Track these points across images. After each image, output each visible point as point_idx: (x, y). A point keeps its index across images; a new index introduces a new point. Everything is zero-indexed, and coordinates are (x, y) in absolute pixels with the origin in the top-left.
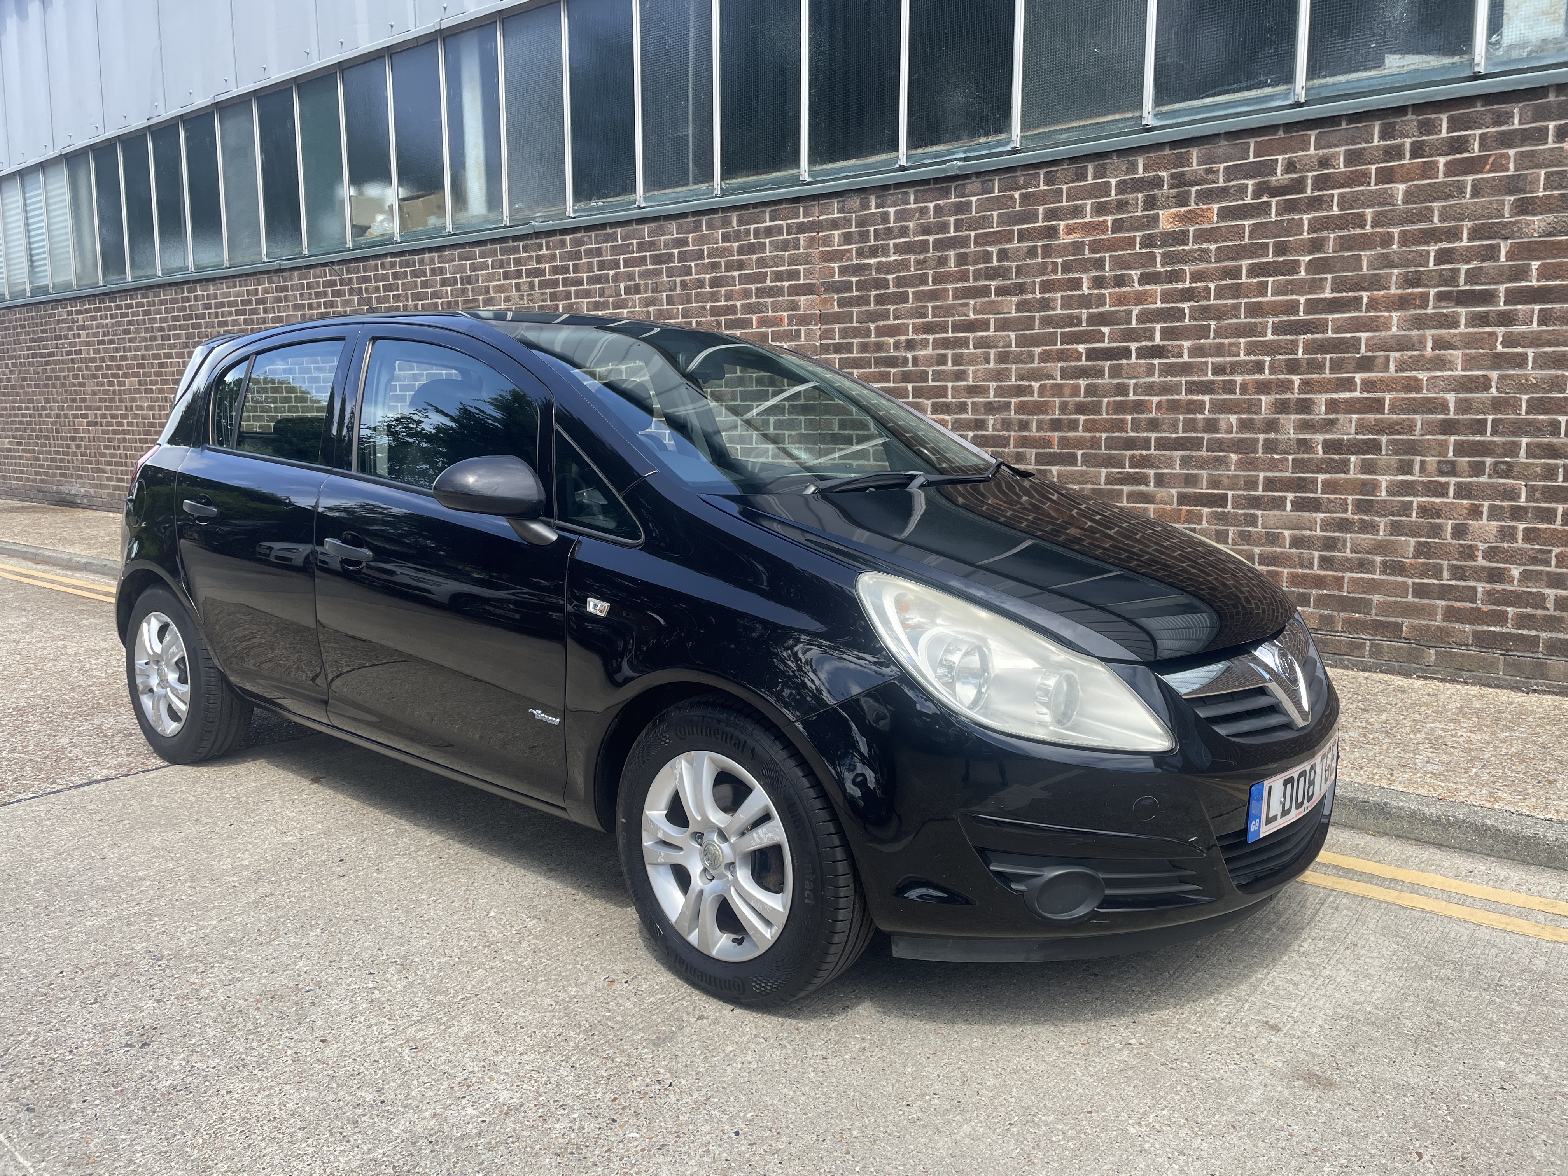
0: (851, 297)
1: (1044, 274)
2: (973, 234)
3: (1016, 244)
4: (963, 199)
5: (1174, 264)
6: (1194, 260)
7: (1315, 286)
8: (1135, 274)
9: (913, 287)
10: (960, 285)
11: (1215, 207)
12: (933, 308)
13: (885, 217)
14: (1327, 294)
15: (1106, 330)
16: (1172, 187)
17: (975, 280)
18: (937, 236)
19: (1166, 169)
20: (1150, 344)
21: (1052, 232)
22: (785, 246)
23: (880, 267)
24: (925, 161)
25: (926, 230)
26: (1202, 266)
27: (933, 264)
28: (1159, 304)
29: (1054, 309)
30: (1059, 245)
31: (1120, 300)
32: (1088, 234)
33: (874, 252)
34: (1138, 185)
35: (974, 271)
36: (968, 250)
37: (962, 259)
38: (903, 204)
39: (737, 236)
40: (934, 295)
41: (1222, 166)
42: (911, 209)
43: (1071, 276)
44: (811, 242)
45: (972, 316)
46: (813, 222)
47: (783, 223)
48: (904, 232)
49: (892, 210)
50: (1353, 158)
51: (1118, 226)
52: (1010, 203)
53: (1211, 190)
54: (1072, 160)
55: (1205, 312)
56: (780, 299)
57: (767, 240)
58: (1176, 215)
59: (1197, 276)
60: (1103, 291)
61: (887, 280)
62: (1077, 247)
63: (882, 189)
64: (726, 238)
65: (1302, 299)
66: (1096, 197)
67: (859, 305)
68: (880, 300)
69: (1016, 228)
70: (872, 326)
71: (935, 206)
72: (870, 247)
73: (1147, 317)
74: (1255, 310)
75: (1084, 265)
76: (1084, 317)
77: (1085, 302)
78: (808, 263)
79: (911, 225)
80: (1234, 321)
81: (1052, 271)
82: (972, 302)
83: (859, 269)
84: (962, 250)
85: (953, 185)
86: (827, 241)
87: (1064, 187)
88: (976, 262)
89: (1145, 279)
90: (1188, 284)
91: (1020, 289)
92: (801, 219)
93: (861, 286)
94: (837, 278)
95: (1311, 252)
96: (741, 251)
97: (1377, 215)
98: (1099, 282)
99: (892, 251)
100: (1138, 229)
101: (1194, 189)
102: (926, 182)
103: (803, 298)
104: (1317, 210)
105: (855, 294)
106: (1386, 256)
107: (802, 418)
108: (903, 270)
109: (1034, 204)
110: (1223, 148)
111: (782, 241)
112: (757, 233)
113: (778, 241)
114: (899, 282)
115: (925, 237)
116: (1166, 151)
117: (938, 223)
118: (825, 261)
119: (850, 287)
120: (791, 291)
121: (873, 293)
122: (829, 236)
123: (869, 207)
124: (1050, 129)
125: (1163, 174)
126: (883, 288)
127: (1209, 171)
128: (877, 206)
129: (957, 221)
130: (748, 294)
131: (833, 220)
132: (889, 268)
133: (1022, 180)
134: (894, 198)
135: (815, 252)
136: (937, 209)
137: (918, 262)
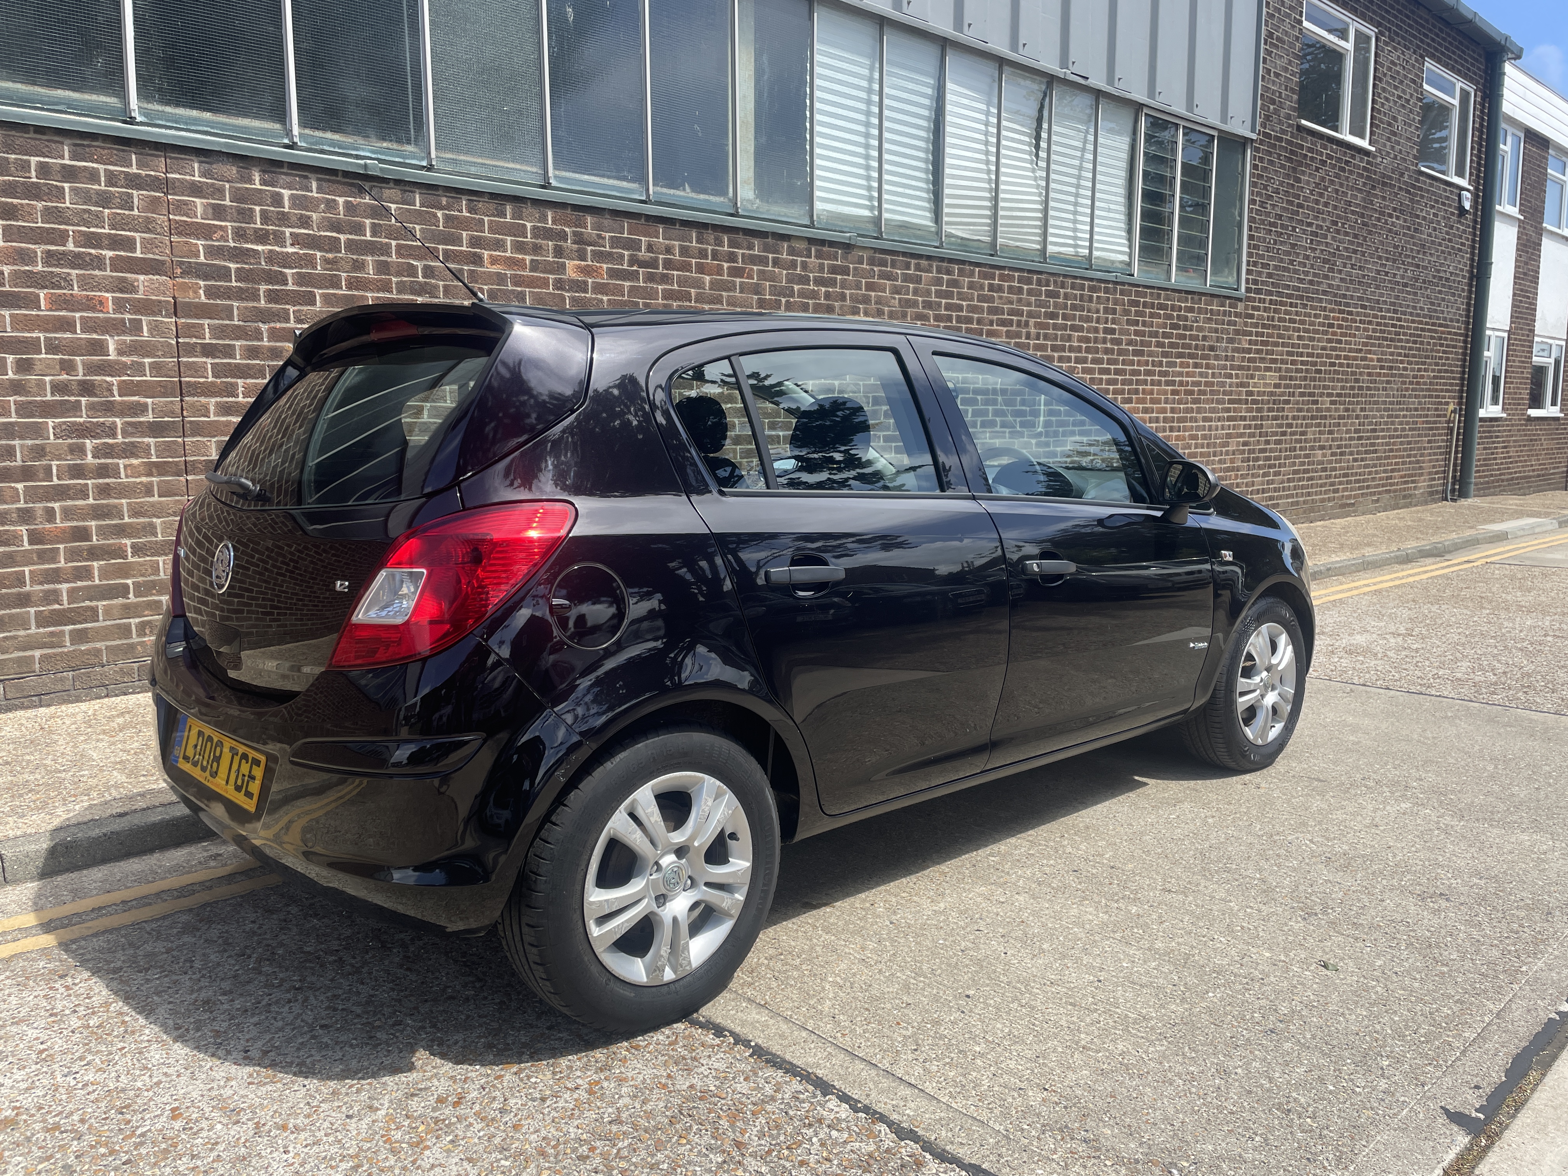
0: (229, 288)
2: (394, 243)
3: (441, 263)
4: (380, 204)
9: (321, 288)
10: (381, 295)
11: (605, 266)
13: (277, 200)
16: (574, 242)
17: (399, 292)
18: (350, 237)
19: (569, 226)
21: (477, 260)
22: (105, 200)
23: (271, 257)
24: (326, 148)
25: (337, 227)
27: (348, 267)
30: (485, 273)
32: (510, 267)
33: (262, 237)
34: (548, 234)
35: (397, 283)
36: (389, 259)
37: (383, 268)
38: (301, 189)
40: (349, 302)
41: (607, 235)
42: (313, 197)
44: (153, 205)
46: (157, 178)
47: (101, 167)
48: (305, 222)
49: (286, 193)
50: (684, 251)
51: (535, 266)
52: (433, 221)
53: (601, 252)
54: (493, 196)
56: (97, 272)
57: (66, 186)
58: (578, 267)
61: (284, 275)
62: (500, 278)
63: (271, 166)
66: (515, 236)
67: (242, 299)
68: (273, 297)
69: (441, 247)
70: (264, 327)
71: (346, 202)
72: (256, 230)
75: (509, 296)
78: (149, 231)
79: (315, 216)
83: (238, 255)
84: (382, 258)
85: (368, 185)
86: (182, 208)
87: (486, 219)
88: (399, 274)
92: (134, 170)
93: (242, 276)
94: (202, 259)
96: (8, 190)
97: (697, 294)
99: (289, 241)
100: (550, 273)
101: (589, 248)
102: (333, 172)
103: (142, 277)
104: (666, 284)
105: (234, 284)
107: (151, 440)
108: (306, 267)
109: (457, 228)
110: (607, 222)
111: (97, 192)
112: (44, 170)
113: (88, 191)
114: (301, 279)
115: (334, 234)
116: (569, 211)
117: (350, 223)
118: (179, 234)
119: (225, 274)
120: (118, 264)
121: (263, 288)
122: (185, 203)
123: (250, 181)
124: (462, 158)
125: (567, 229)
126: (277, 283)
127: (600, 236)
128: (264, 182)
129: (374, 226)
130: (26, 257)
131: (193, 183)
132: (286, 261)
133: (444, 201)
134: (288, 179)
135: (161, 219)
136: (348, 206)
137: (326, 261)
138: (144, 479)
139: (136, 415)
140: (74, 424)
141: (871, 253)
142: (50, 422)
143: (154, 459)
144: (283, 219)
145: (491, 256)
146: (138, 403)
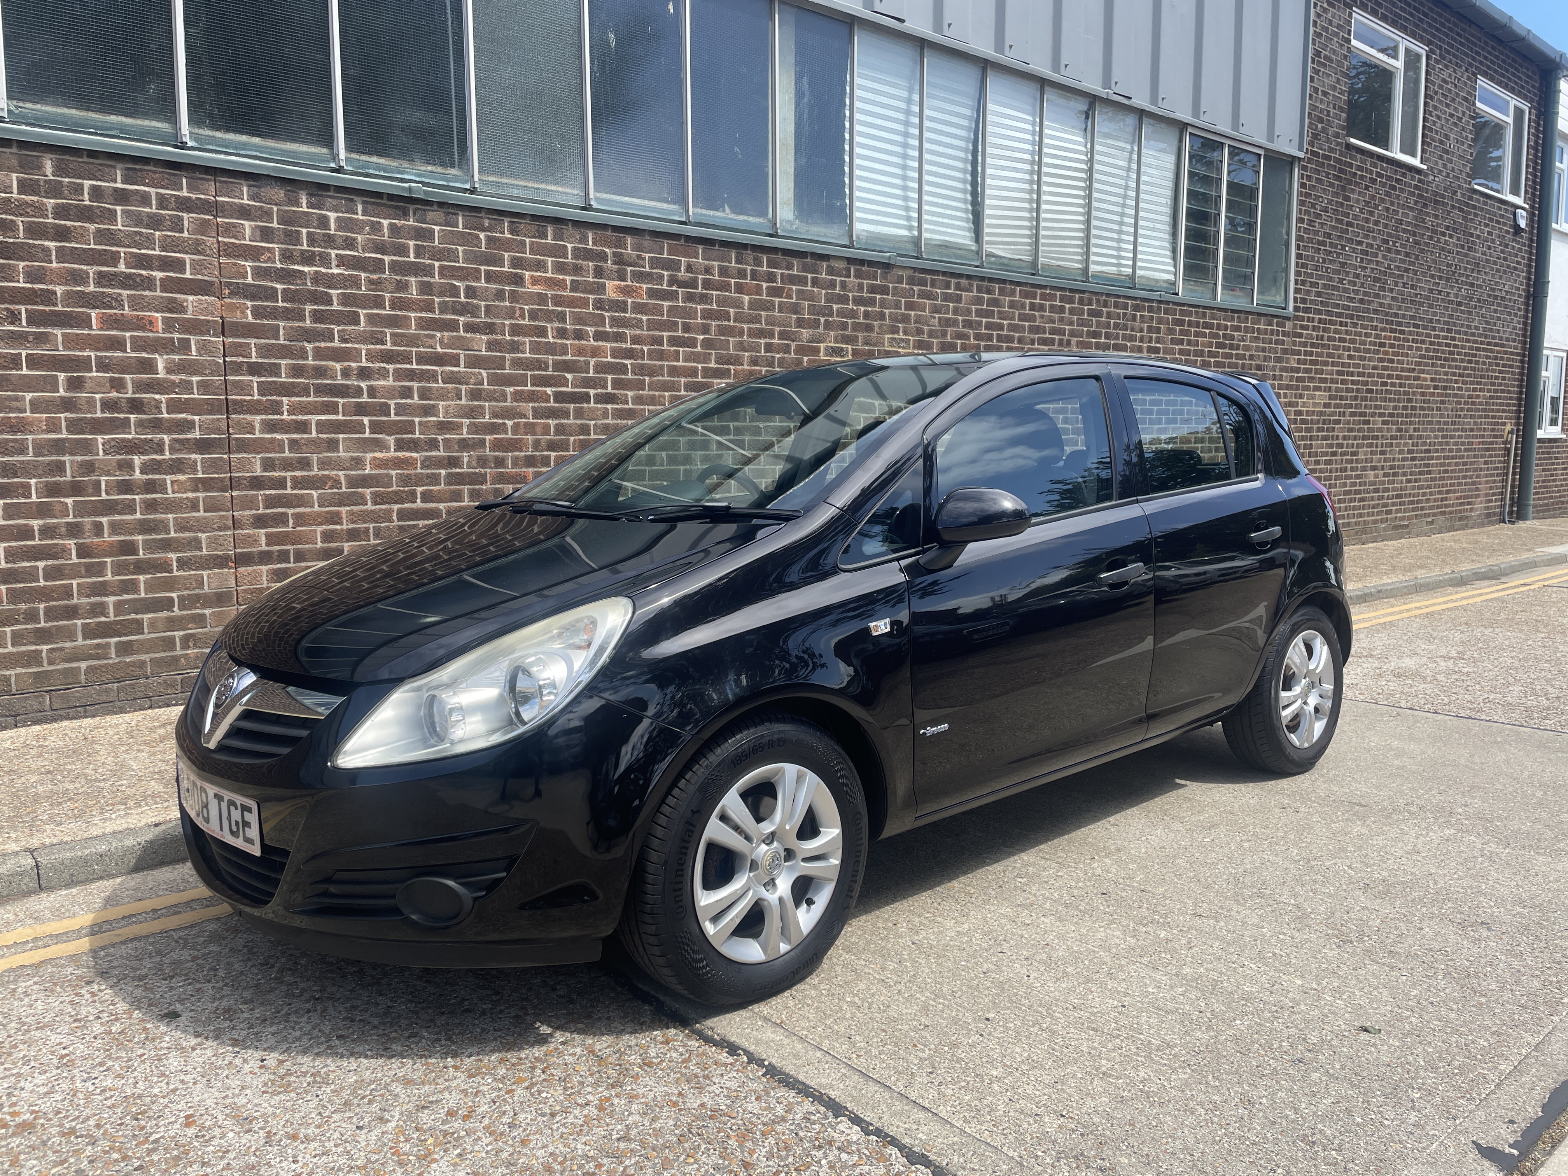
0: (275, 308)
1: (512, 318)
2: (437, 264)
3: (483, 283)
4: (424, 226)
5: (619, 327)
6: (633, 326)
7: (706, 358)
8: (591, 330)
9: (364, 308)
10: (423, 315)
11: (644, 286)
12: (391, 334)
13: (323, 222)
14: (713, 365)
15: (569, 376)
16: (615, 263)
17: (442, 312)
18: (395, 258)
19: (609, 247)
20: (604, 391)
21: (518, 280)
22: (155, 222)
23: (317, 278)
24: (372, 171)
25: (381, 248)
26: (638, 332)
27: (391, 287)
28: (609, 359)
29: (524, 352)
30: (525, 293)
31: (580, 351)
32: (550, 287)
33: (308, 259)
34: (588, 255)
35: (440, 303)
36: (432, 280)
37: (426, 288)
38: (347, 212)
39: (54, 190)
40: (393, 322)
41: (647, 256)
42: (358, 220)
43: (537, 323)
44: (202, 227)
45: (439, 349)
46: (206, 201)
47: (153, 191)
48: (350, 244)
49: (332, 216)
50: (723, 271)
51: (575, 286)
52: (476, 242)
53: (641, 273)
54: (535, 217)
55: (641, 370)
56: (147, 293)
57: (119, 209)
58: (618, 287)
59: (636, 340)
60: (565, 342)
61: (330, 296)
62: (541, 299)
63: (318, 189)
64: (24, 187)
65: (700, 366)
66: (556, 257)
67: (288, 319)
68: (318, 317)
69: (483, 268)
70: (309, 347)
71: (391, 224)
72: (303, 252)
73: (602, 368)
74: (674, 371)
75: (549, 316)
76: (551, 362)
77: (551, 349)
78: (199, 253)
79: (360, 238)
80: (661, 378)
81: (520, 316)
82: (438, 335)
83: (285, 276)
84: (425, 279)
85: (411, 208)
86: (230, 230)
87: (528, 240)
88: (441, 294)
89: (599, 336)
90: (629, 345)
91: (490, 329)
92: (185, 193)
93: (288, 296)
94: (250, 280)
95: (703, 334)
96: (61, 212)
97: (736, 314)
98: (562, 333)
99: (334, 263)
100: (590, 293)
101: (629, 269)
102: (378, 195)
103: (191, 298)
104: (705, 303)
105: (280, 304)
106: (741, 343)
107: (198, 457)
108: (351, 287)
109: (499, 249)
110: (647, 242)
111: (149, 215)
112: (96, 193)
113: (140, 213)
114: (346, 300)
115: (379, 256)
116: (609, 233)
117: (394, 244)
118: (228, 255)
119: (272, 294)
120: (167, 285)
121: (308, 308)
122: (234, 226)
123: (298, 204)
124: (505, 180)
125: (607, 250)
126: (322, 303)
127: (639, 257)
128: (310, 205)
129: (417, 247)
130: (78, 278)
131: (242, 206)
132: (331, 281)
133: (486, 223)
134: (334, 202)
135: (211, 241)
136: (393, 228)
137: (370, 282)
138: (190, 495)
139: (183, 432)
140: (123, 440)
141: (911, 272)
142: (100, 439)
143: (200, 475)
144: (329, 241)
145: (532, 277)
146: (186, 420)
